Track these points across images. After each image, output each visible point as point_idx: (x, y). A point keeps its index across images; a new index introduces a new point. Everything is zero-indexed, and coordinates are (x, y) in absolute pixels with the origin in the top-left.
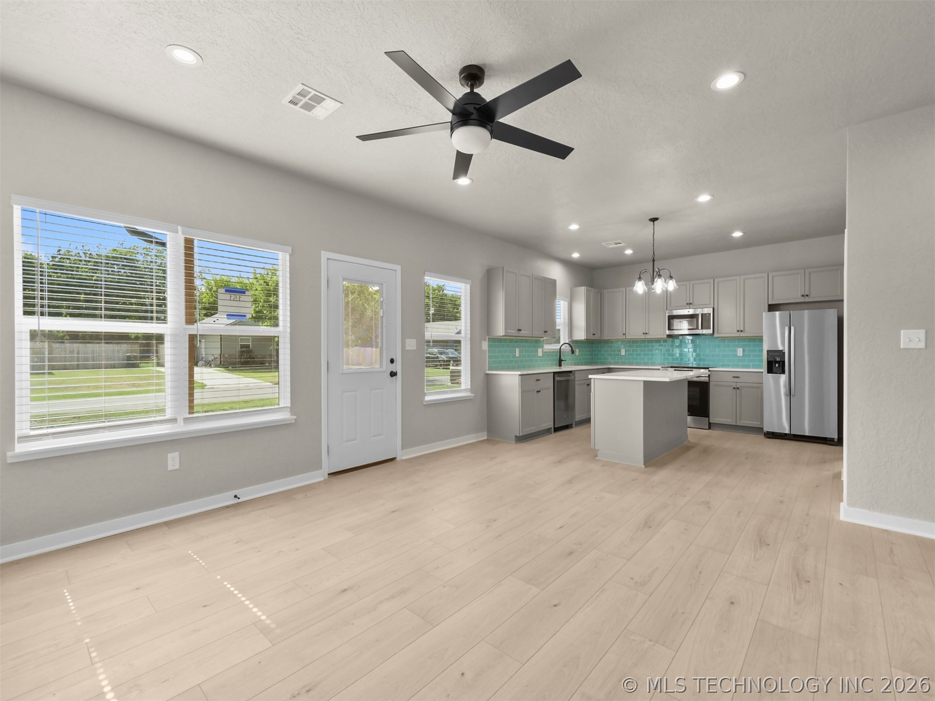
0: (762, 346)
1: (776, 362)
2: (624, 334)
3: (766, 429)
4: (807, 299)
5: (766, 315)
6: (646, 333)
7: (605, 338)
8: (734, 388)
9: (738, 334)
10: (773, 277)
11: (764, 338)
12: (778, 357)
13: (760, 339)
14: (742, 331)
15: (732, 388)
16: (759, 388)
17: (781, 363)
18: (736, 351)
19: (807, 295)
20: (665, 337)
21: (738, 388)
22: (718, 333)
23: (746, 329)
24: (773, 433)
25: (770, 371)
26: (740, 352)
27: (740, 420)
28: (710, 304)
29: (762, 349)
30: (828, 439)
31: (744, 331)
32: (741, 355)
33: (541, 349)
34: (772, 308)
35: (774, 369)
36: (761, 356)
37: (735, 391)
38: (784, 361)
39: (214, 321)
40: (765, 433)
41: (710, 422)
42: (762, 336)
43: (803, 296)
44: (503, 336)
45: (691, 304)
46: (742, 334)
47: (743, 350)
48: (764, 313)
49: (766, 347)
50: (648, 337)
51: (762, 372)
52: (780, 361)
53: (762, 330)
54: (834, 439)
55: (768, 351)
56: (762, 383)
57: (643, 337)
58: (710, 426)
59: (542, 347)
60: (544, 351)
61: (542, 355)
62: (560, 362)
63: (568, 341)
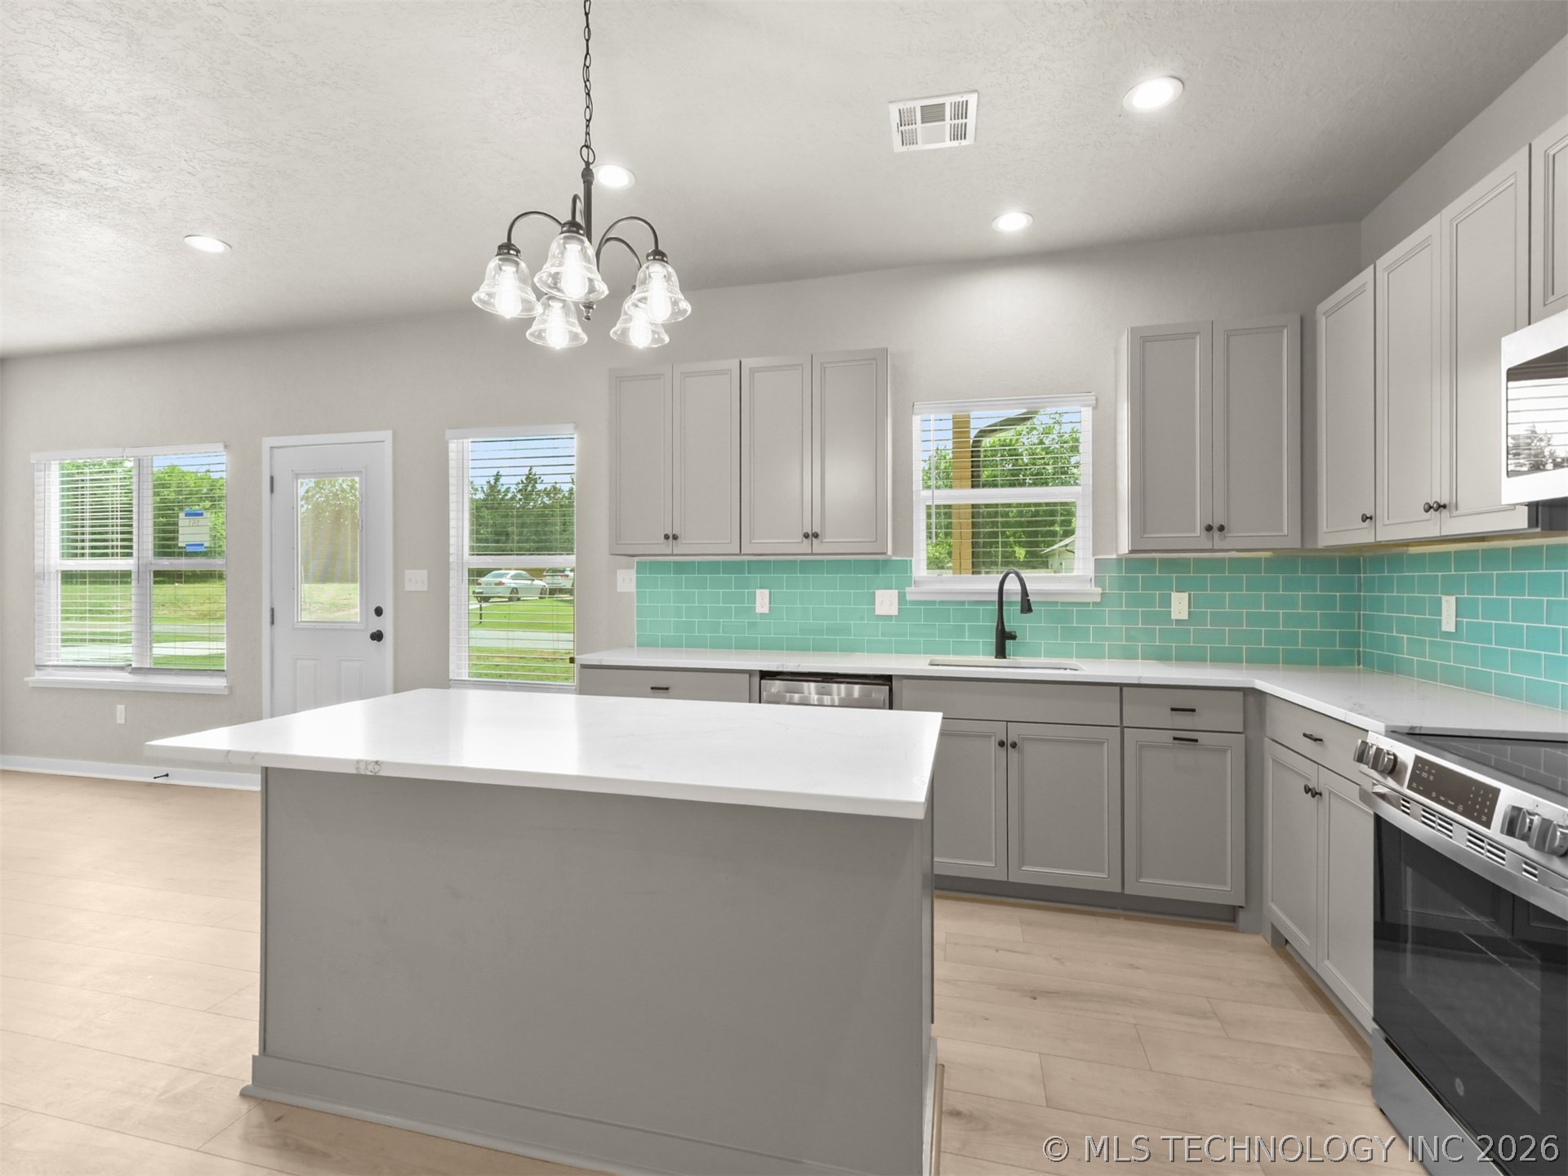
50: (1449, 524)
59: (905, 583)
60: (909, 598)
61: (897, 614)
62: (1003, 640)
63: (1096, 559)
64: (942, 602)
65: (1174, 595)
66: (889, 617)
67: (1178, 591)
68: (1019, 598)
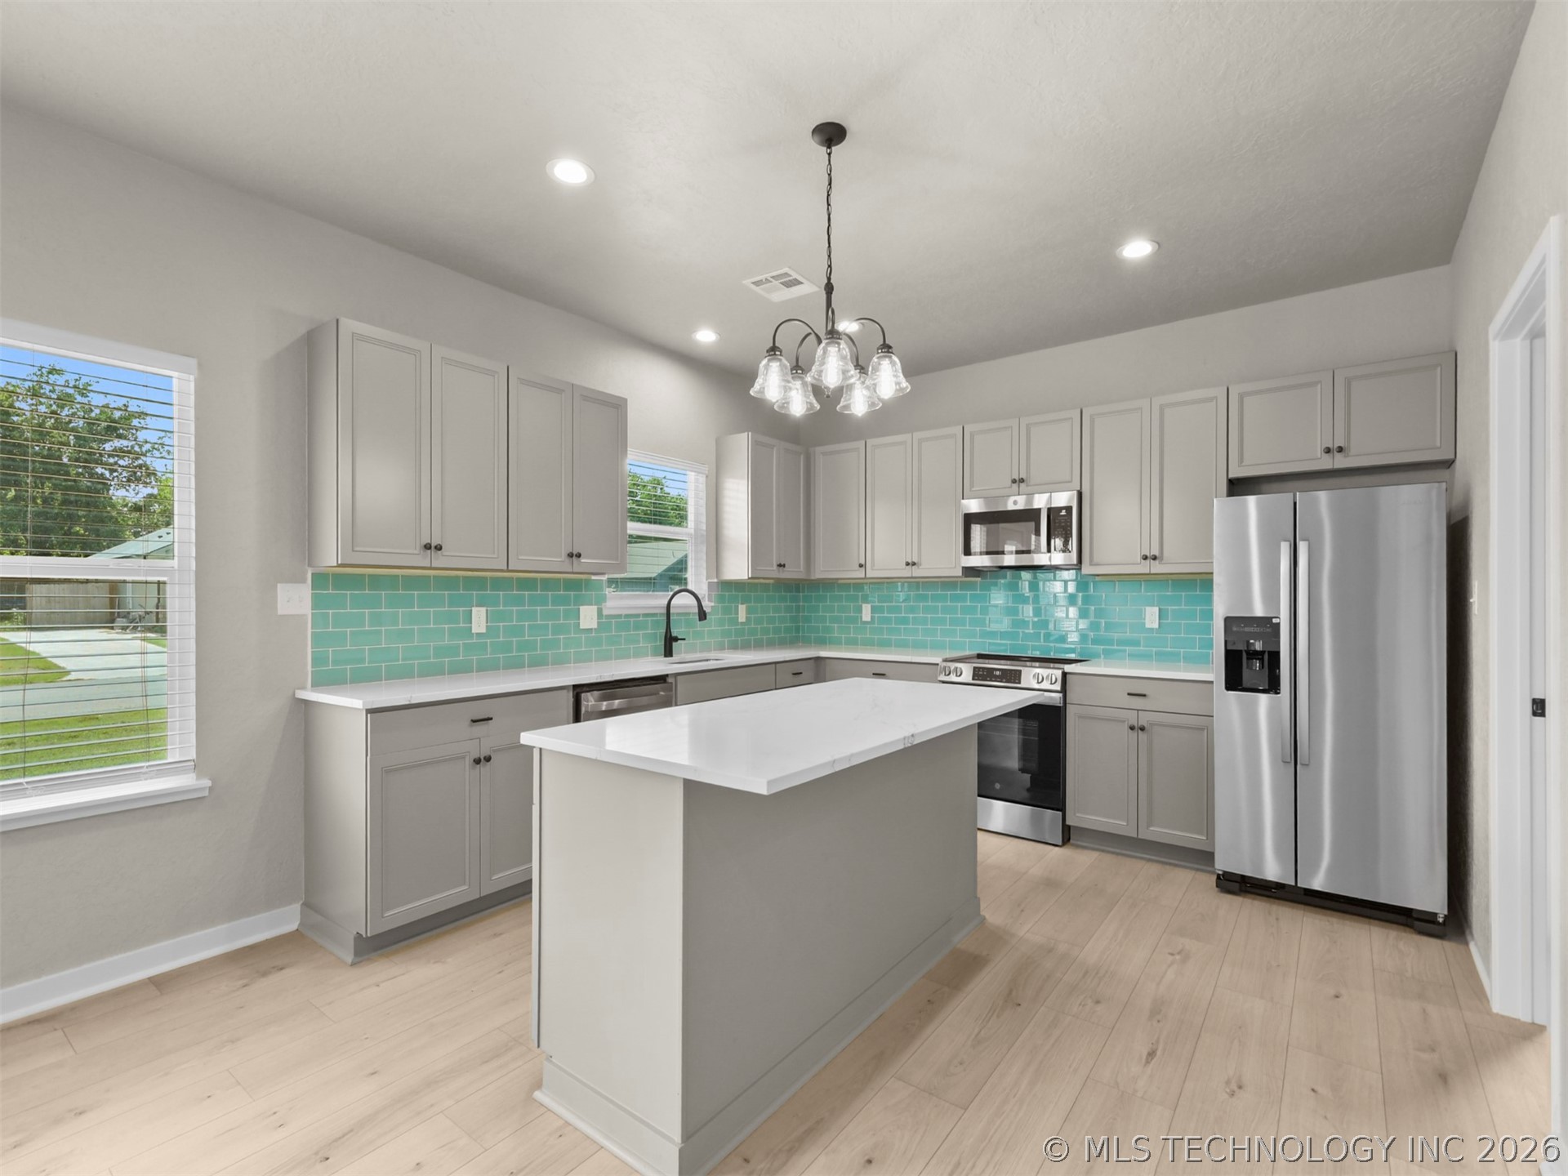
0: (1209, 600)
1: (1254, 655)
2: (861, 566)
3: (1222, 864)
4: (1340, 462)
5: (1222, 505)
6: (914, 564)
7: (819, 573)
8: (1132, 728)
9: (1145, 568)
10: (1241, 397)
11: (1217, 579)
12: (1257, 637)
13: (1205, 581)
14: (1155, 558)
15: (1126, 727)
16: (1202, 728)
17: (1266, 657)
18: (1141, 615)
19: (1340, 449)
20: (959, 573)
21: (1142, 729)
22: (1092, 564)
23: (1166, 554)
24: (1243, 877)
25: (1234, 682)
26: (1151, 617)
27: (1150, 824)
28: (1071, 482)
29: (1212, 610)
30: (1415, 915)
31: (1162, 560)
32: (1156, 626)
33: (595, 608)
34: (1238, 487)
35: (1247, 677)
36: (1208, 629)
37: (1134, 734)
38: (1277, 654)
39: (160, 537)
40: (1218, 876)
41: (1068, 823)
42: (1212, 573)
43: (1328, 451)
44: (339, 566)
45: (1022, 480)
46: (1156, 568)
47: (1160, 610)
48: (1215, 500)
49: (1221, 607)
50: (917, 572)
51: (1212, 682)
52: (1262, 653)
53: (1211, 555)
54: (1435, 915)
55: (1229, 621)
56: (1213, 716)
57: (907, 572)
58: (1067, 835)
59: (600, 601)
60: (605, 612)
61: (596, 626)
62: (669, 645)
63: (709, 583)
64: (627, 616)
65: (740, 606)
66: (590, 630)
67: (742, 604)
68: (696, 611)
